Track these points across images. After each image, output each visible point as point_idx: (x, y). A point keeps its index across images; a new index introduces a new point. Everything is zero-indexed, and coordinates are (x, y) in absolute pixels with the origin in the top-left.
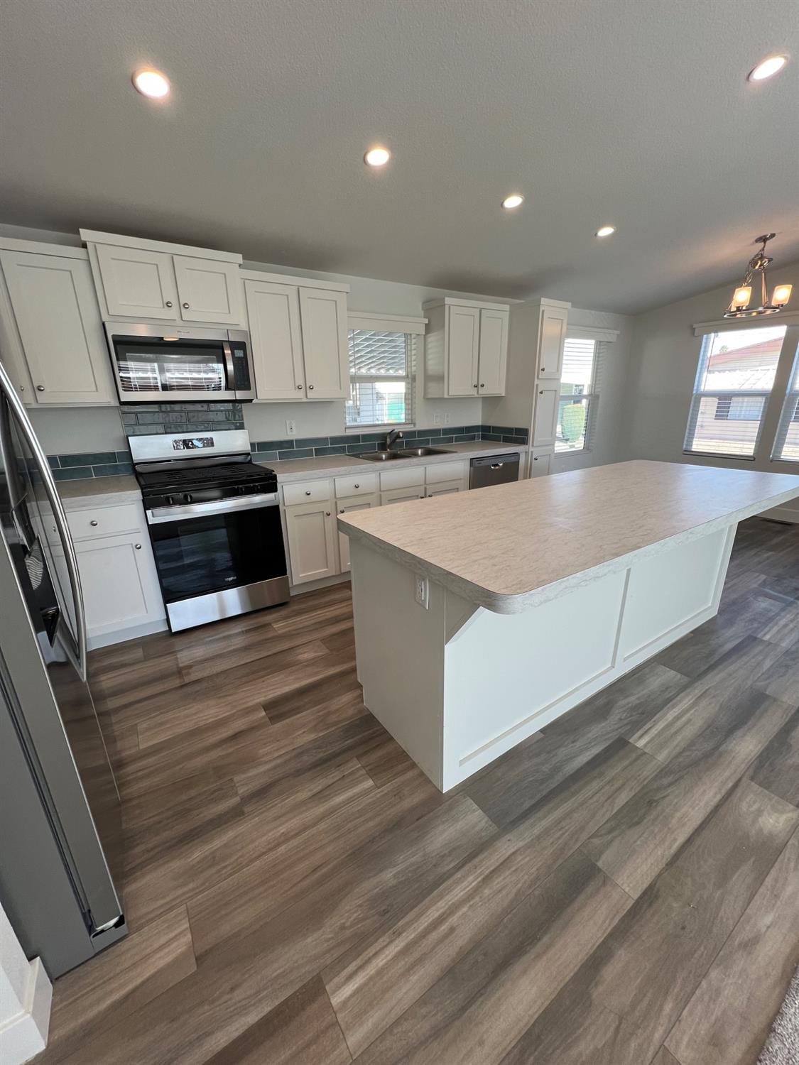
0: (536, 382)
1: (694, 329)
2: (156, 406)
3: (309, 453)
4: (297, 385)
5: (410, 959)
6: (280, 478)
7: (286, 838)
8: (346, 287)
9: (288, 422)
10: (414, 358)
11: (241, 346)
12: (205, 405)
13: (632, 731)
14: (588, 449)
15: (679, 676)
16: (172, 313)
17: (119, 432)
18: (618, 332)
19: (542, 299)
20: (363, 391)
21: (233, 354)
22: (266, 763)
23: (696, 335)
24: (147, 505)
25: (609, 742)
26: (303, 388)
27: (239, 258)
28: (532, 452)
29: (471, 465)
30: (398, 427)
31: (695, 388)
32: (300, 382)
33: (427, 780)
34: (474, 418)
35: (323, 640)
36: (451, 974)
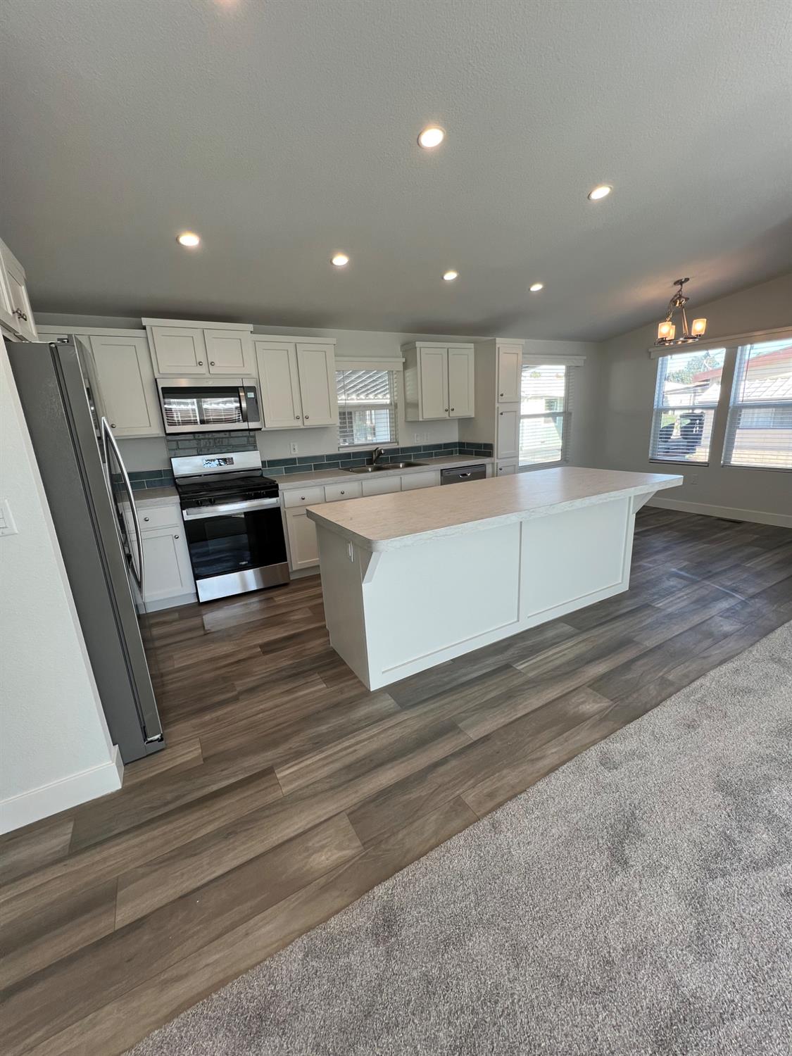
0: (497, 405)
1: (650, 353)
2: (191, 435)
3: (309, 468)
4: (296, 416)
5: (325, 762)
6: (281, 486)
7: (263, 711)
8: (333, 341)
9: (292, 444)
10: (395, 389)
11: (252, 389)
12: (227, 433)
13: (518, 661)
14: (565, 460)
15: (573, 629)
16: (203, 370)
17: (165, 455)
18: (585, 358)
19: (497, 338)
20: (378, 416)
21: (246, 395)
22: (256, 675)
23: (652, 357)
24: (184, 506)
25: (498, 666)
26: (301, 418)
27: (250, 327)
28: (497, 463)
29: (442, 475)
30: (382, 446)
31: (655, 403)
32: (298, 413)
33: (362, 684)
34: (453, 436)
35: (310, 608)
36: (348, 768)
